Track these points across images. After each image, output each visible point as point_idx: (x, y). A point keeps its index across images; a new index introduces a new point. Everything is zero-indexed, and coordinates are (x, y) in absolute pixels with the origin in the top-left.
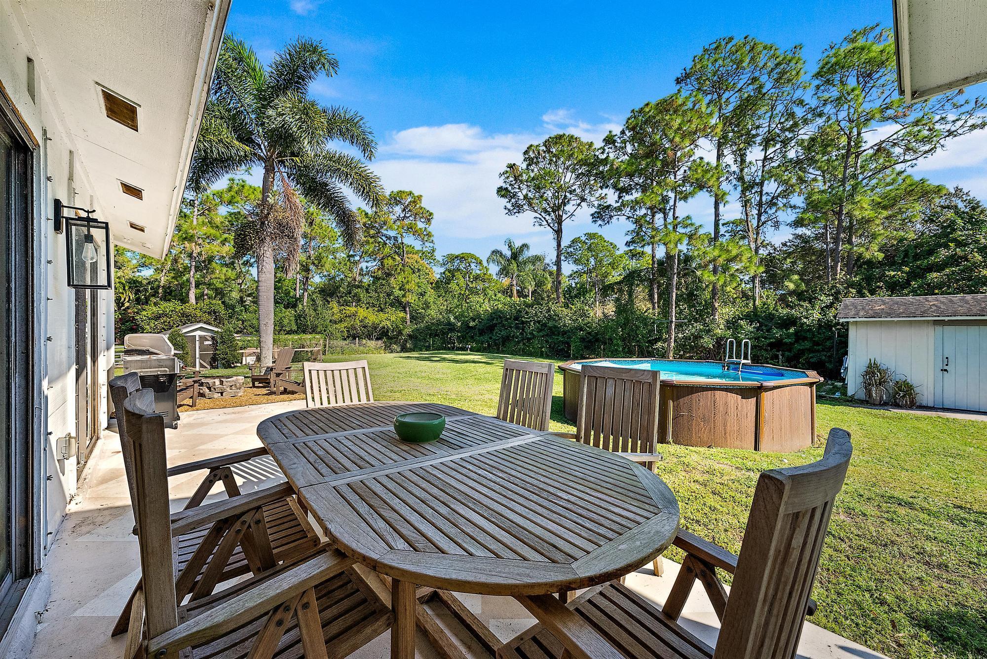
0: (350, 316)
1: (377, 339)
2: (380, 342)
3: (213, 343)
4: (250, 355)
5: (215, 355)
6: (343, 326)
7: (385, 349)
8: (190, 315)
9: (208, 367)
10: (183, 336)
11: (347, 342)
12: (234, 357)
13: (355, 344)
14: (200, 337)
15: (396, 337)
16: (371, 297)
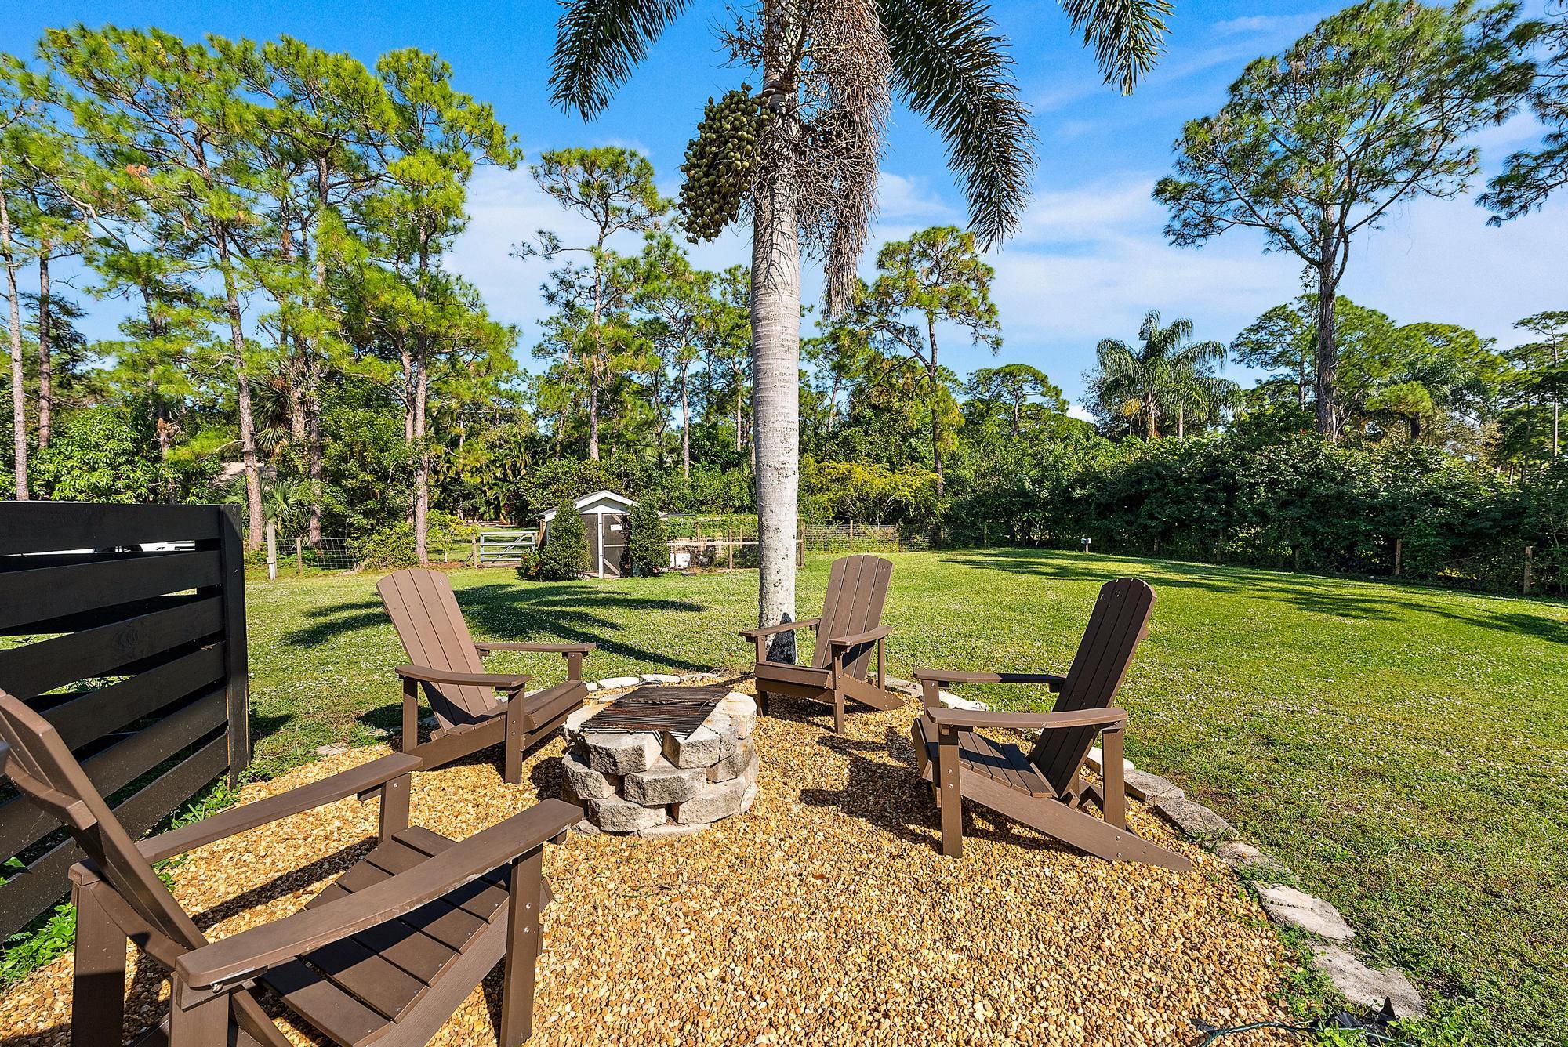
0: (837, 480)
1: (886, 522)
2: (891, 529)
3: (624, 529)
4: (680, 550)
5: (627, 549)
6: (826, 497)
7: (901, 543)
8: (592, 480)
9: (617, 572)
10: (579, 513)
11: (834, 529)
12: (659, 555)
13: (847, 532)
14: (605, 517)
15: (920, 519)
16: (872, 443)
